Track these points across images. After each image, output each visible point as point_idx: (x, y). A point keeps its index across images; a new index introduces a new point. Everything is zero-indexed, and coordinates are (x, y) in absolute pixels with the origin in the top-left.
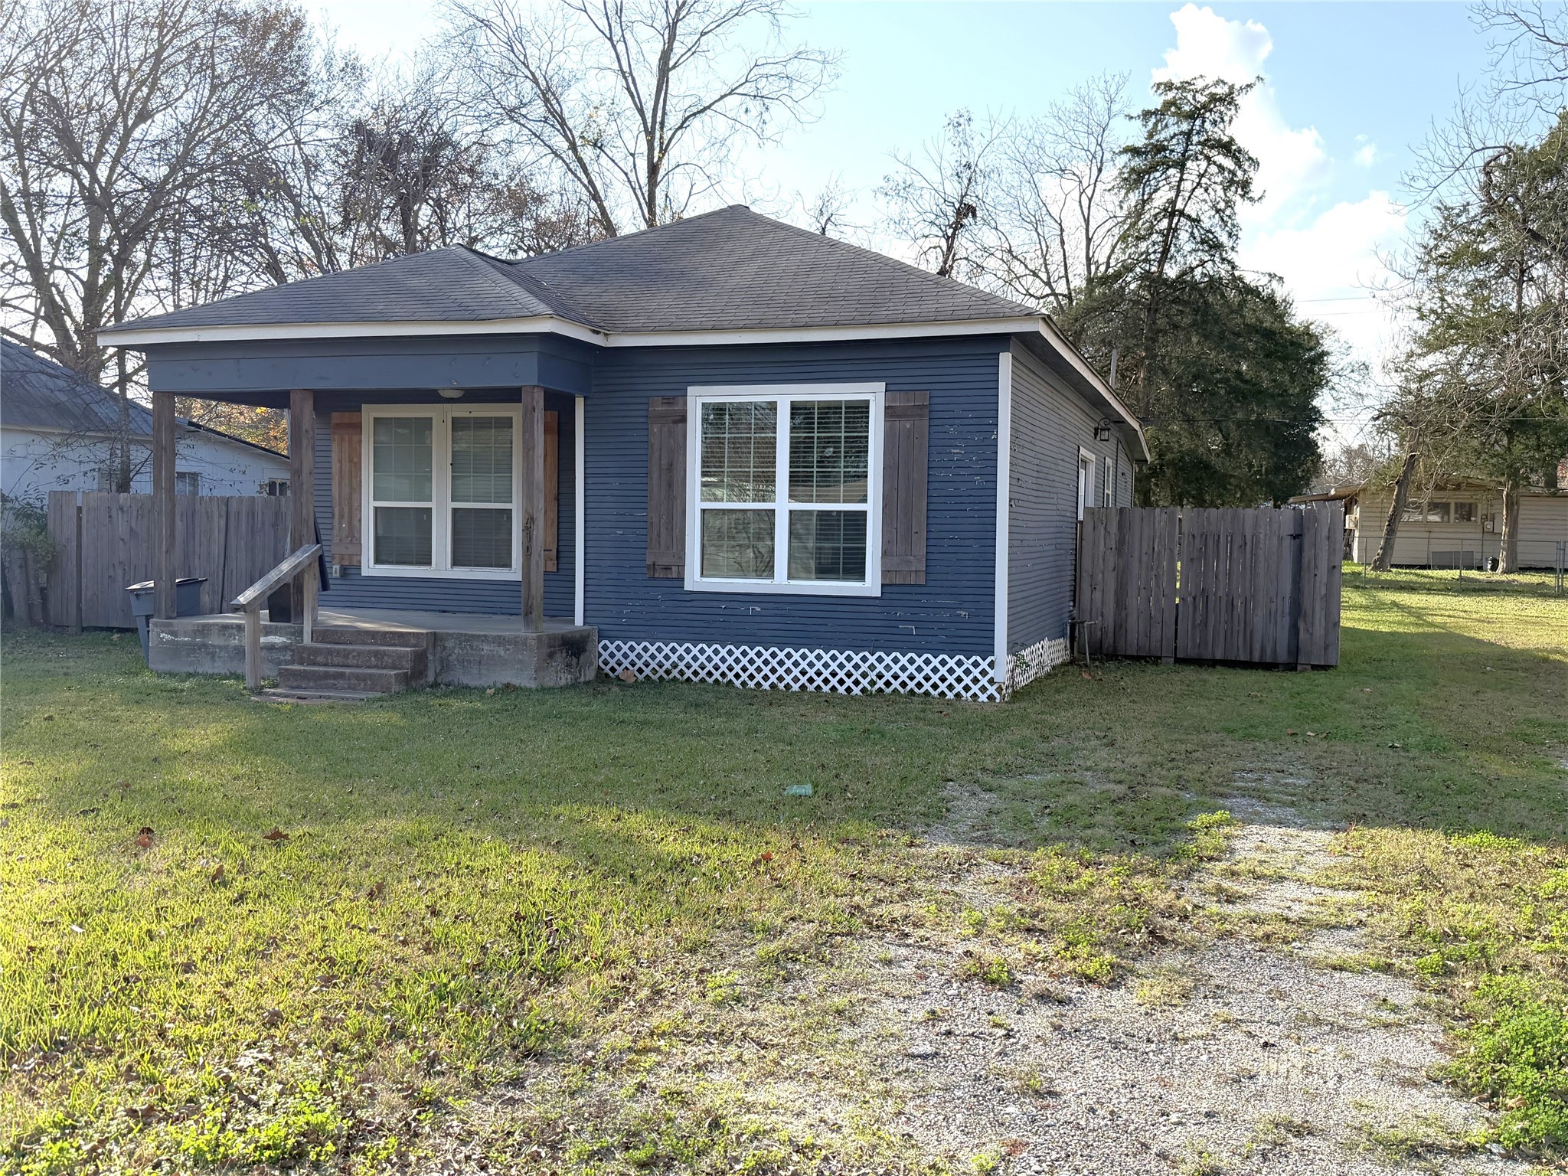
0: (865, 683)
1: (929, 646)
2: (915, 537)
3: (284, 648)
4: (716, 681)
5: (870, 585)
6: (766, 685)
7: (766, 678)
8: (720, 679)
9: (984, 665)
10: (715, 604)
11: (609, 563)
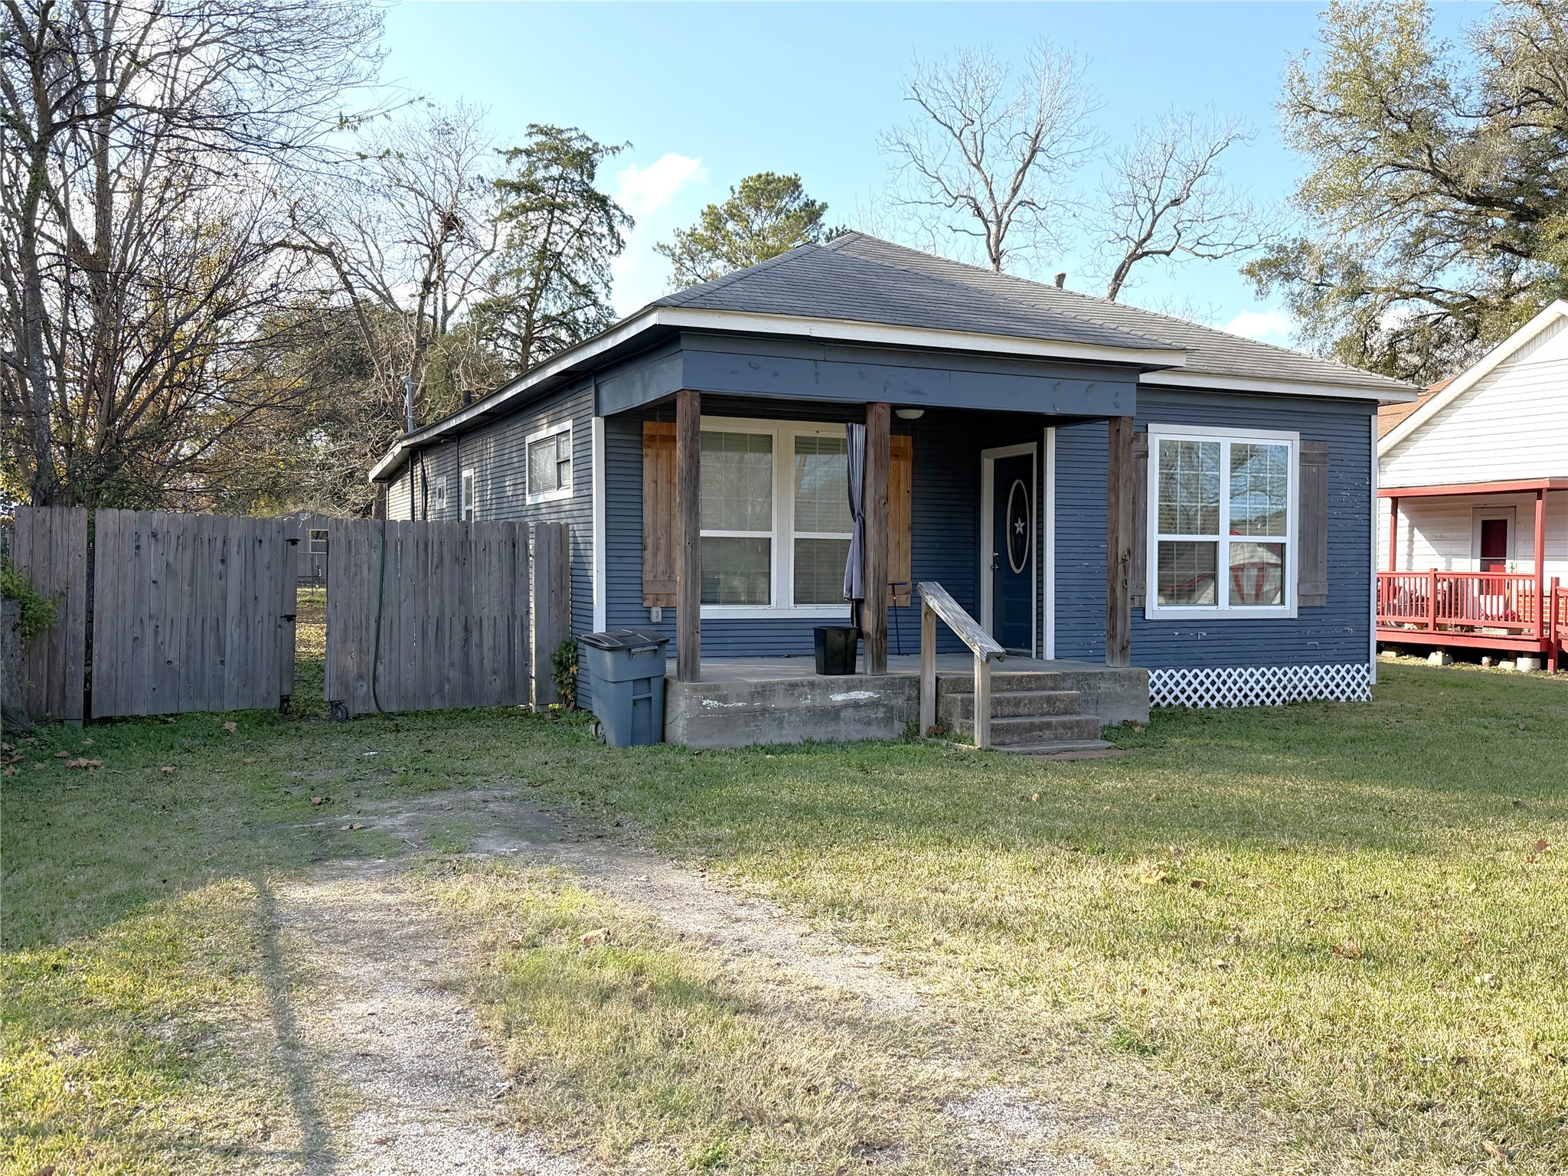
0: (1284, 694)
1: (1327, 658)
2: (1320, 565)
3: (872, 704)
4: (1170, 704)
5: (1289, 609)
6: (1213, 704)
7: (1213, 697)
8: (1173, 702)
9: (1363, 671)
10: (1168, 631)
11: (1075, 595)
